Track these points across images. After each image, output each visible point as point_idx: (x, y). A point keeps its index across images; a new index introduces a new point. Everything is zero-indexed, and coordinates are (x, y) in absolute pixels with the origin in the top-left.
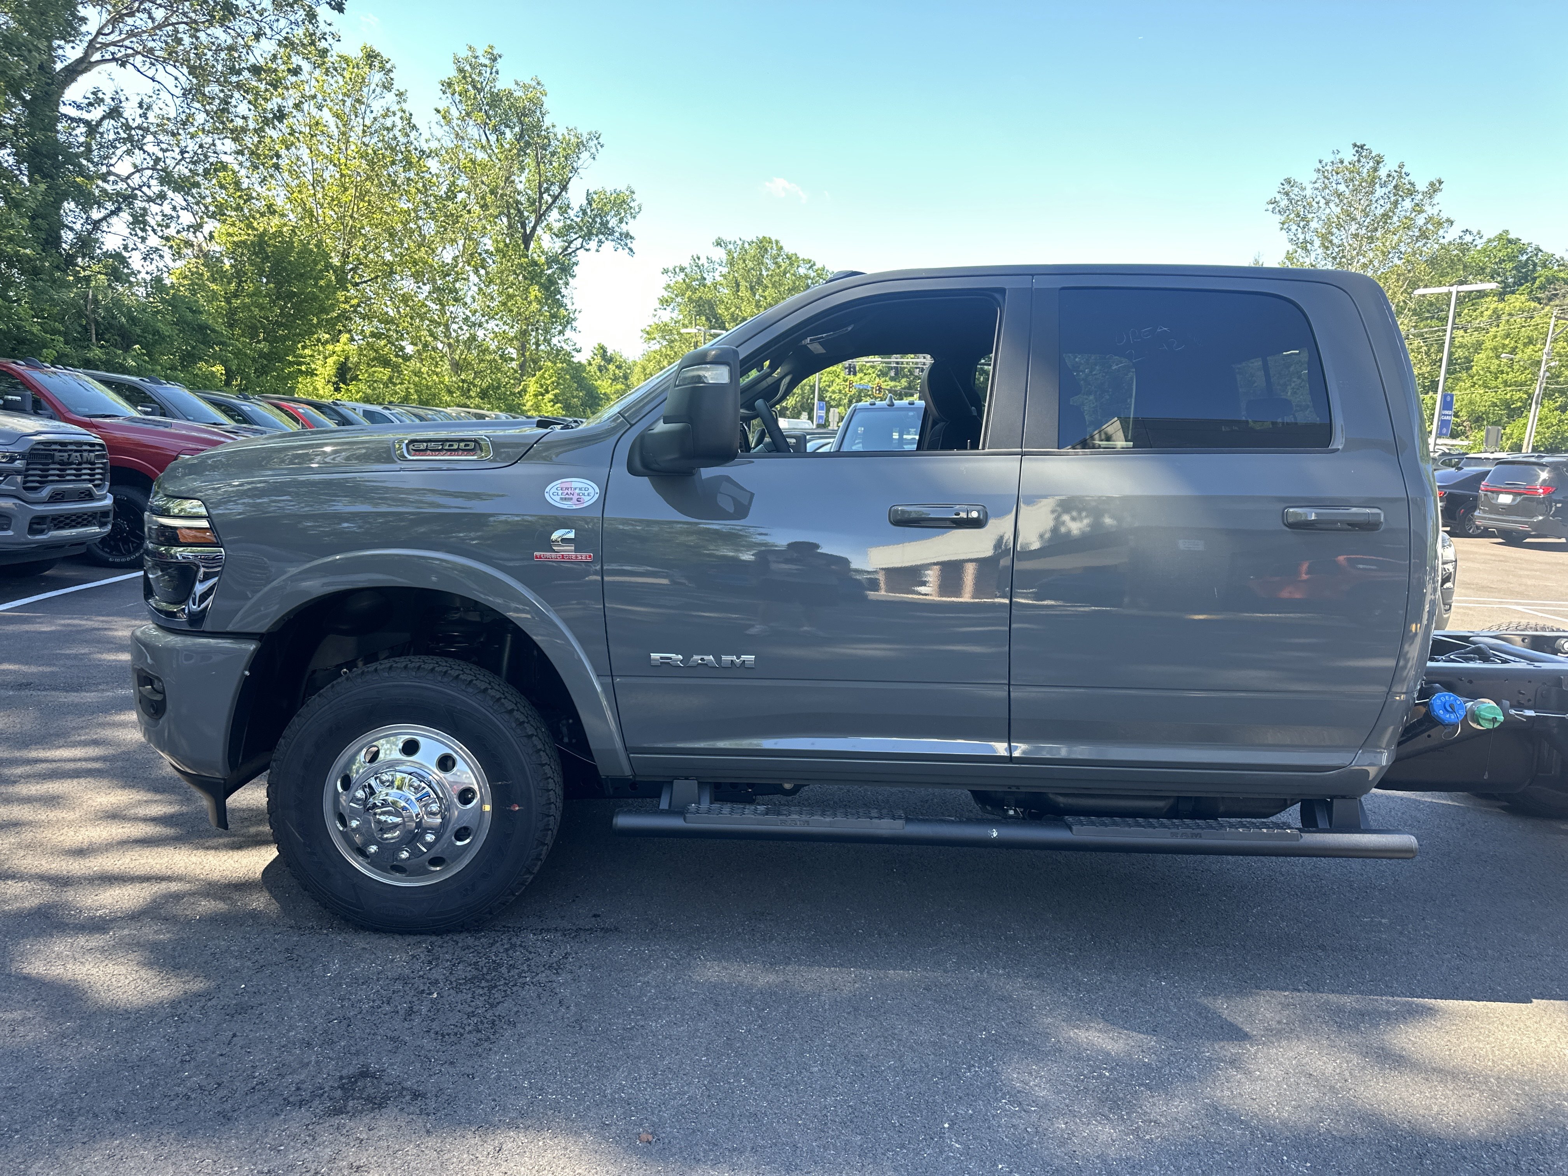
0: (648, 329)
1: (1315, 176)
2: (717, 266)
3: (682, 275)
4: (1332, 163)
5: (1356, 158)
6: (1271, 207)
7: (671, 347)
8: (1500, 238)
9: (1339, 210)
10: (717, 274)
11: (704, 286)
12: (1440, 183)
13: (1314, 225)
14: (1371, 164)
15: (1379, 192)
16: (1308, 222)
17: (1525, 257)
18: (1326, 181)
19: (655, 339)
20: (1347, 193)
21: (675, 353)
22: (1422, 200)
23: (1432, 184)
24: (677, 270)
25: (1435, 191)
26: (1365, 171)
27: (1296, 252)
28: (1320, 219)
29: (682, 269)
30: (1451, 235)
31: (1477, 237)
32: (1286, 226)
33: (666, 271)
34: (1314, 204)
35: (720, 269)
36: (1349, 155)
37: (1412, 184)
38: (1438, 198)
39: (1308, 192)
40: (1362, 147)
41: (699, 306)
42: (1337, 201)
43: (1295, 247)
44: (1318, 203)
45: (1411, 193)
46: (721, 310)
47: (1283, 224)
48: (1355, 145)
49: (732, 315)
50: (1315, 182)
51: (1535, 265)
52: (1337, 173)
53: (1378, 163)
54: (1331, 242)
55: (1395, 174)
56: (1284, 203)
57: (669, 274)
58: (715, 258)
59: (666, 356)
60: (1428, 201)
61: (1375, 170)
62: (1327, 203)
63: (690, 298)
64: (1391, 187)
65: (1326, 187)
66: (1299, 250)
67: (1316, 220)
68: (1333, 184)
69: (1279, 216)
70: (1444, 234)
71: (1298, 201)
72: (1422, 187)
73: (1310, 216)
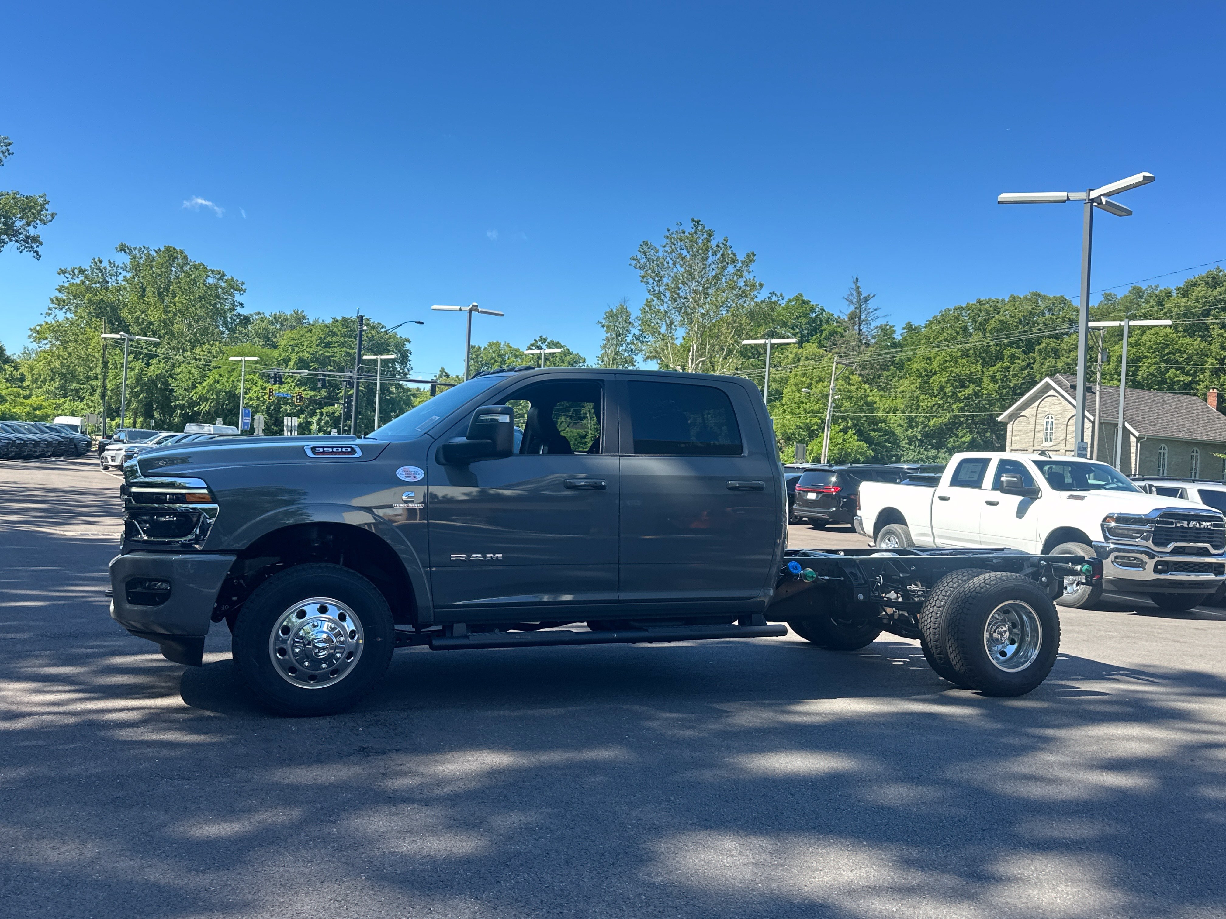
0: (38, 328)
1: (665, 241)
2: (121, 271)
3: (82, 278)
4: (677, 232)
5: (693, 231)
6: (634, 263)
7: (65, 348)
8: (797, 299)
9: (683, 270)
10: (120, 278)
11: (107, 289)
12: (754, 255)
13: (665, 280)
14: (705, 236)
15: (711, 259)
16: (661, 277)
17: (814, 315)
18: (673, 247)
19: (46, 339)
20: (688, 257)
21: (70, 354)
22: (741, 267)
23: (748, 256)
24: (76, 272)
25: (751, 261)
26: (701, 241)
27: (653, 301)
28: (669, 276)
29: (82, 271)
30: (762, 295)
31: (780, 298)
32: (645, 279)
33: (63, 272)
34: (665, 263)
35: (124, 273)
36: (689, 228)
37: (734, 255)
38: (752, 266)
39: (661, 254)
40: (698, 222)
41: (100, 308)
42: (681, 262)
43: (652, 297)
44: (668, 263)
45: (734, 261)
46: (124, 314)
47: (643, 277)
48: (693, 220)
49: (137, 318)
50: (665, 247)
51: (821, 321)
52: (681, 241)
53: (710, 236)
54: (678, 294)
55: (722, 246)
56: (643, 260)
57: (67, 275)
58: (119, 263)
59: (58, 356)
60: (746, 268)
61: (708, 241)
62: (674, 264)
63: (90, 300)
64: (719, 255)
65: (672, 251)
66: (656, 299)
67: (666, 276)
68: (678, 249)
69: (639, 271)
70: (758, 295)
71: (653, 260)
72: (741, 257)
73: (662, 273)
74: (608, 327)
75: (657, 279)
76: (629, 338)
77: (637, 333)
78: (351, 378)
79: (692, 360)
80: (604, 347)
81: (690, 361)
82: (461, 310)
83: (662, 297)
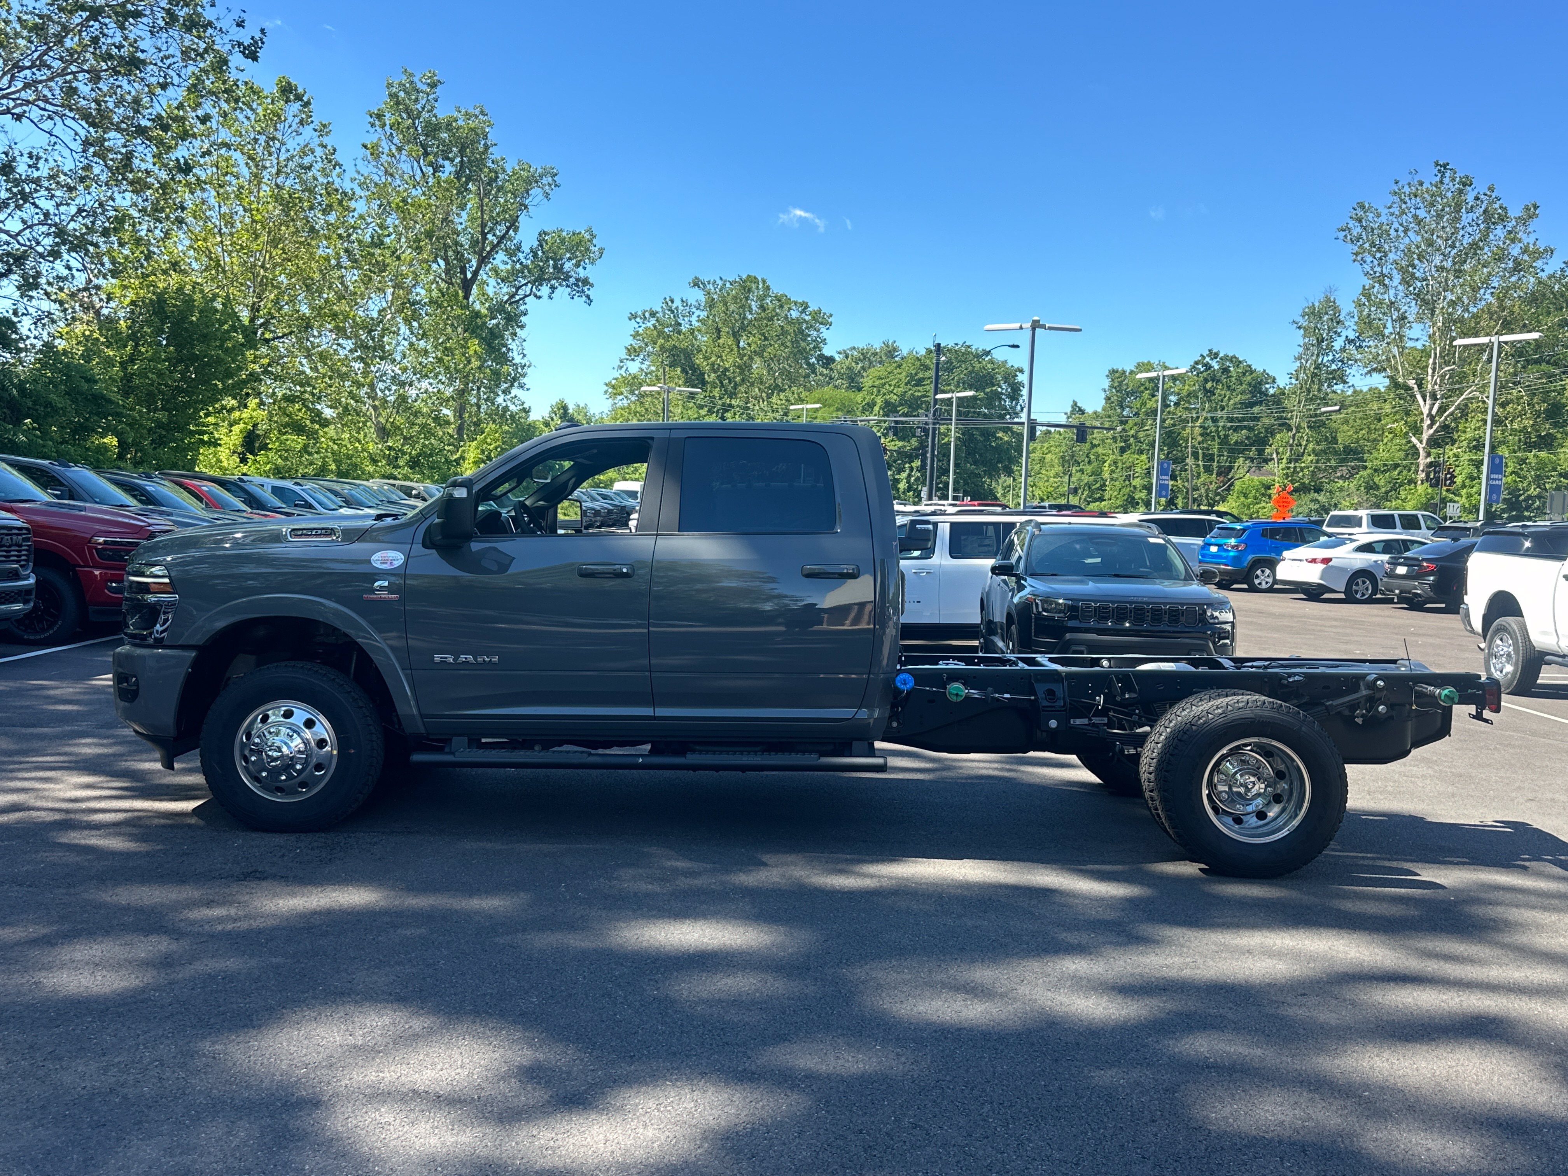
0: (613, 382)
1: (1392, 199)
2: (694, 310)
3: (653, 321)
4: (1410, 184)
5: (1437, 179)
6: (1342, 235)
7: (642, 403)
9: (1419, 238)
10: (694, 319)
11: (679, 332)
12: (1536, 207)
13: (1392, 256)
14: (1455, 186)
15: (1466, 218)
16: (1385, 252)
18: (1404, 206)
19: (622, 394)
20: (1429, 219)
21: (646, 410)
22: (1516, 227)
23: (1527, 209)
24: (647, 315)
25: (1530, 217)
26: (1449, 194)
27: (1373, 287)
28: (1398, 249)
29: (653, 314)
32: (1360, 257)
33: (633, 317)
34: (1391, 231)
35: (698, 313)
36: (1430, 177)
37: (1505, 209)
38: (1533, 224)
39: (1384, 218)
40: (1445, 166)
41: (673, 355)
42: (1417, 228)
43: (1370, 281)
45: (1502, 219)
46: (699, 360)
47: (1356, 254)
48: (1437, 164)
49: (713, 364)
50: (1390, 208)
52: (1416, 196)
54: (1413, 275)
55: (1484, 198)
56: (1357, 230)
57: (638, 320)
58: (692, 301)
59: (635, 413)
60: (1523, 228)
61: (1462, 192)
62: (1406, 231)
63: (662, 347)
64: (1479, 212)
65: (1403, 213)
66: (1377, 285)
67: (1393, 249)
68: (1412, 210)
69: (1351, 246)
70: (1544, 267)
71: (1373, 229)
72: (1515, 212)
73: (1386, 247)
74: (1306, 329)
75: (1378, 255)
76: (1338, 344)
77: (1352, 336)
78: (926, 424)
79: (1434, 370)
80: (1300, 358)
81: (1430, 371)
82: (1021, 328)
83: (1387, 281)
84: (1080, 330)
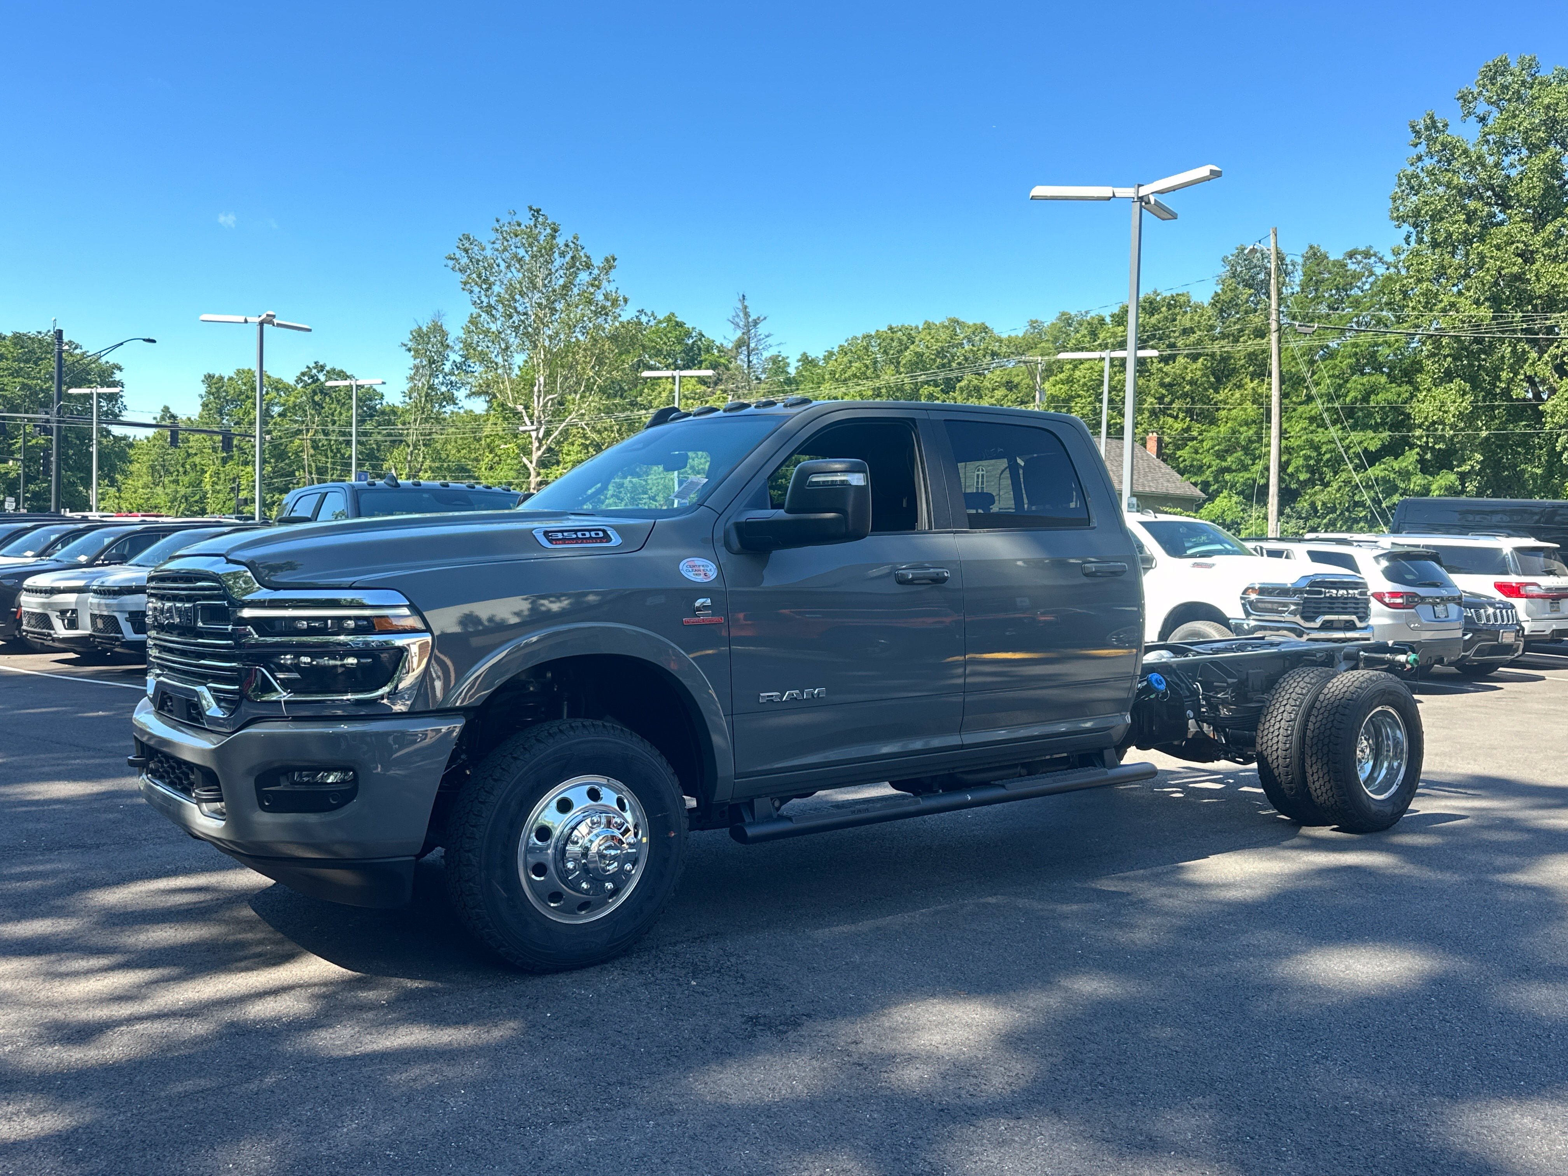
1: (493, 236)
4: (510, 223)
5: (532, 223)
6: (451, 263)
8: (669, 319)
9: (521, 275)
12: (614, 260)
13: (496, 289)
14: (549, 231)
15: (558, 262)
16: (490, 285)
17: (690, 342)
18: (506, 243)
20: (527, 258)
22: (599, 275)
23: (607, 260)
25: (610, 268)
26: (542, 238)
27: (480, 316)
28: (502, 282)
30: (627, 314)
31: (652, 318)
32: (468, 286)
34: (495, 265)
36: (527, 220)
37: (588, 258)
38: (613, 274)
39: (488, 252)
40: (538, 211)
42: (518, 266)
43: (479, 311)
44: (498, 266)
45: (588, 266)
47: (465, 283)
48: (531, 209)
50: (494, 243)
51: (699, 349)
52: (516, 236)
53: (555, 231)
54: (515, 308)
55: (572, 245)
56: (465, 261)
60: (605, 277)
61: (554, 237)
62: (508, 267)
64: (568, 258)
65: (505, 250)
66: (483, 315)
67: (498, 283)
68: (513, 247)
69: (459, 274)
70: (621, 313)
71: (478, 261)
72: (598, 262)
73: (492, 279)
74: (416, 351)
75: (484, 286)
76: (447, 367)
77: (459, 359)
79: (539, 397)
80: (412, 379)
81: (536, 398)
82: (246, 321)
83: (494, 312)
84: (310, 330)
